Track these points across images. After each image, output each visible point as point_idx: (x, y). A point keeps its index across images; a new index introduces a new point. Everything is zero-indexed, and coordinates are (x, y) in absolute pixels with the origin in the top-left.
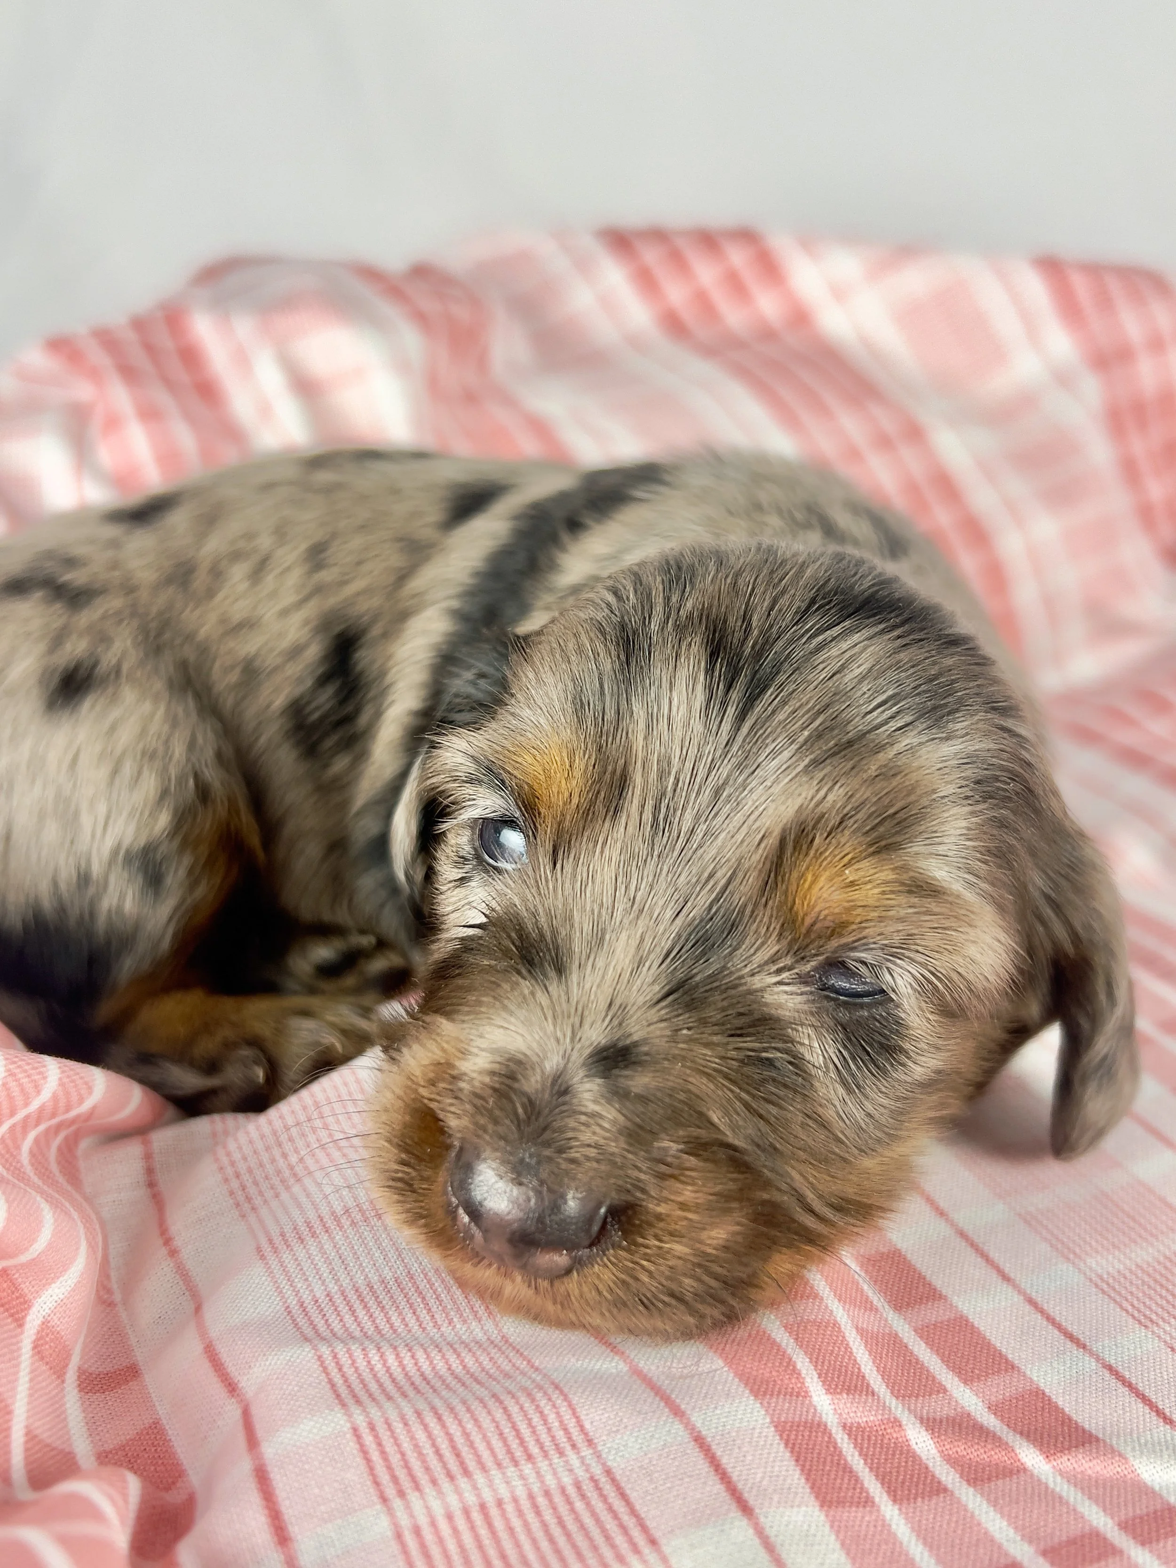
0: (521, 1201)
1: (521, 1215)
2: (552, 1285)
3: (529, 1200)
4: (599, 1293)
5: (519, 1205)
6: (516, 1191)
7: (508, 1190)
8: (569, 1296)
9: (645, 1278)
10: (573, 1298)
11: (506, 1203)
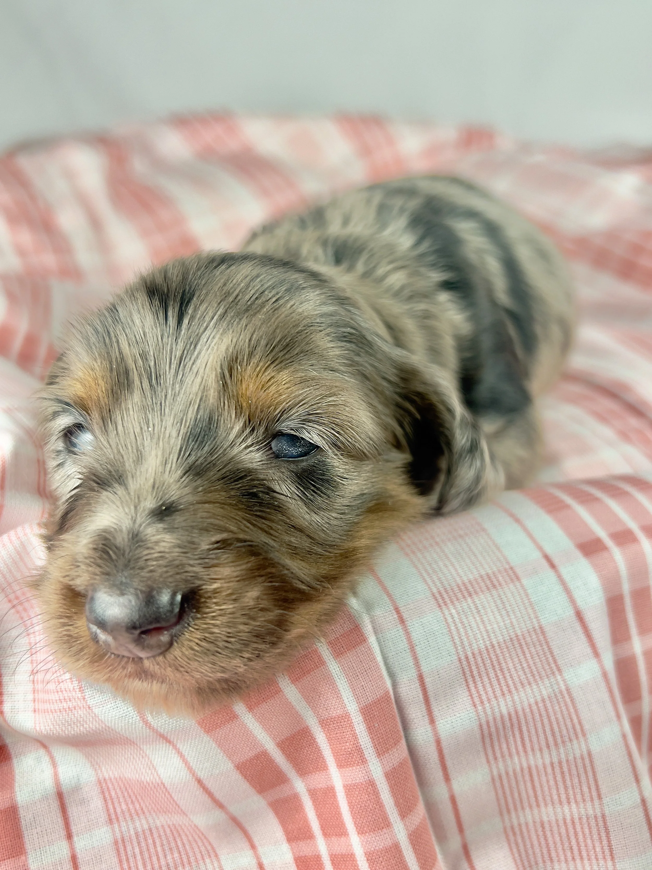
0: (126, 604)
1: (128, 611)
2: (165, 657)
3: (130, 601)
4: (193, 649)
5: (125, 606)
6: (121, 599)
7: (117, 601)
8: (176, 658)
9: (216, 630)
10: (179, 658)
11: (118, 608)
